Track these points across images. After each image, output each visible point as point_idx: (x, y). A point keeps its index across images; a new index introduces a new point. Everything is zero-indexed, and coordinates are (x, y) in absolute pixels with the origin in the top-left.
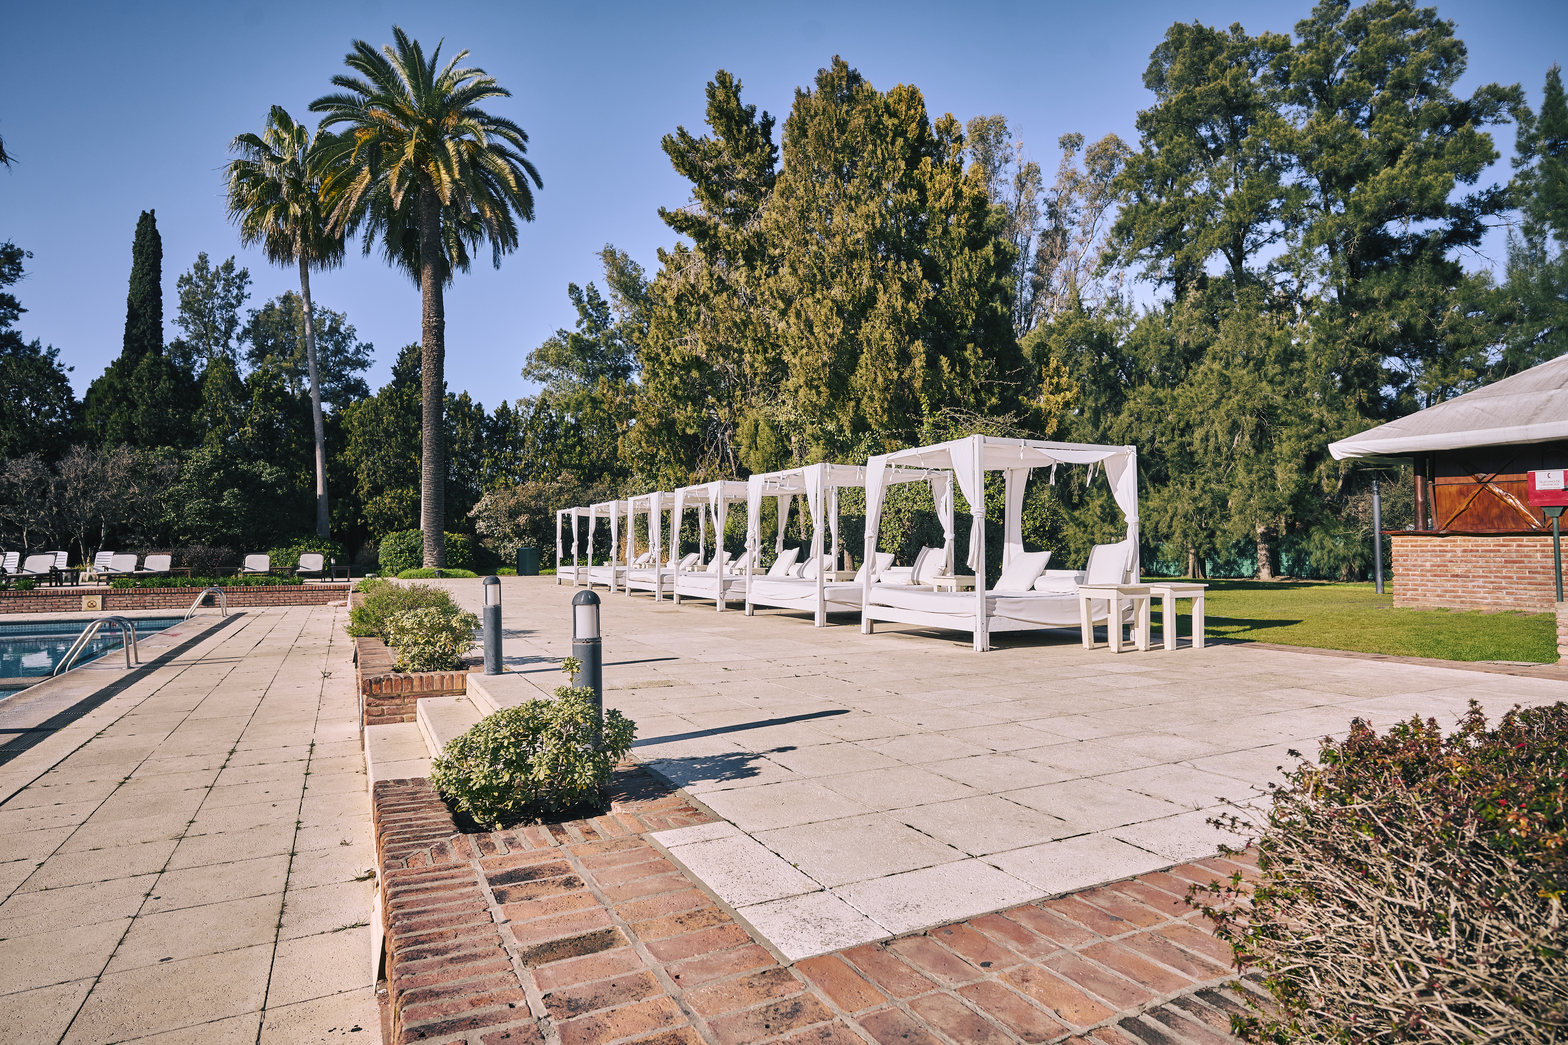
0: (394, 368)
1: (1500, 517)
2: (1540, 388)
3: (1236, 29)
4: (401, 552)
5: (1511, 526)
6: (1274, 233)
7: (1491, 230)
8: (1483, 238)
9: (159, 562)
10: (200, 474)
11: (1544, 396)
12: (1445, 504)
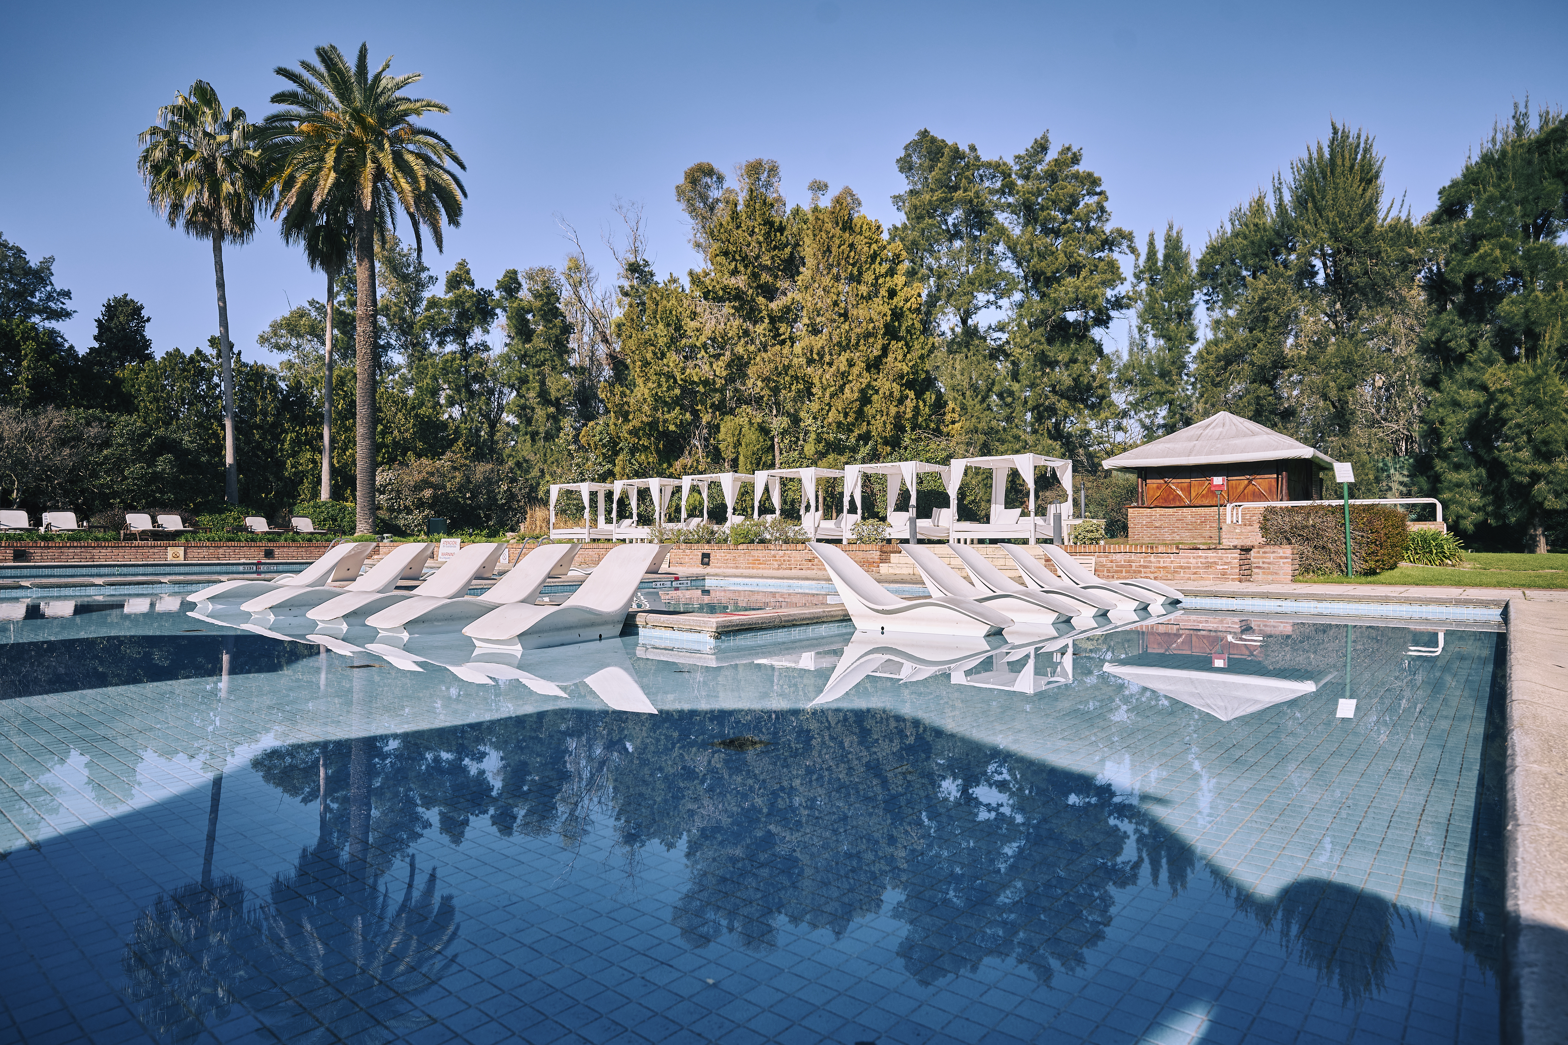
0: (98, 321)
1: (1174, 499)
2: (1190, 439)
3: (973, 148)
4: (325, 520)
5: (1178, 504)
6: (988, 302)
7: (1115, 320)
8: (1110, 325)
9: (172, 522)
10: (132, 439)
11: (1192, 444)
12: (1151, 492)
